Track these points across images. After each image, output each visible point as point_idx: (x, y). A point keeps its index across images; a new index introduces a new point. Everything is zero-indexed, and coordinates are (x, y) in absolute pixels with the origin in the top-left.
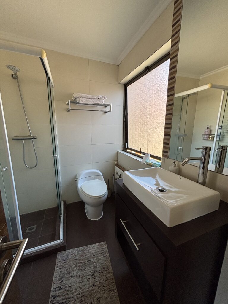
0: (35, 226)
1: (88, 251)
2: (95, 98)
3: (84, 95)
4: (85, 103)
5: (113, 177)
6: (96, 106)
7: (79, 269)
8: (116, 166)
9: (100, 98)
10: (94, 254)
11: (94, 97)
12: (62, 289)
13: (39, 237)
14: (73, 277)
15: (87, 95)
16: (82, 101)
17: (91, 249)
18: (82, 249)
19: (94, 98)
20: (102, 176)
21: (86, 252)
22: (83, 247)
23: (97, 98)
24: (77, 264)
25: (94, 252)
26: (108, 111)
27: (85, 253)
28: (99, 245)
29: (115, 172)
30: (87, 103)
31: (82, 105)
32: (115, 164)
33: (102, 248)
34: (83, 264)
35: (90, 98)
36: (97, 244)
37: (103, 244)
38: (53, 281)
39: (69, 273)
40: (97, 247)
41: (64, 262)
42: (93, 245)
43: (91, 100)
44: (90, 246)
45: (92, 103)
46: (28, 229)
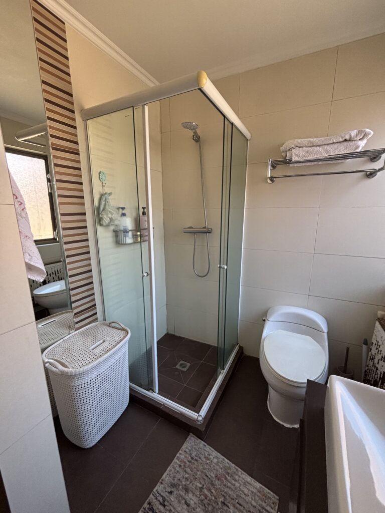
0: (188, 365)
1: (233, 482)
2: (335, 141)
3: (305, 141)
4: (306, 159)
5: (364, 347)
6: (339, 161)
7: (202, 501)
8: (377, 323)
9: (351, 137)
10: (240, 502)
11: (330, 139)
12: (164, 506)
13: (185, 385)
14: (188, 505)
15: (312, 140)
16: (297, 155)
17: (242, 483)
18: (227, 465)
19: (331, 142)
20: (325, 335)
21: (229, 478)
22: (230, 463)
23: (341, 140)
24: (205, 486)
25: (244, 496)
26: (377, 168)
27: (226, 479)
28: (260, 492)
29: (374, 337)
30: (310, 158)
31: (304, 164)
32: (379, 316)
33: (264, 504)
34: (213, 498)
35: (319, 144)
36: (258, 485)
37: (269, 498)
38: (162, 478)
39: (187, 490)
40: (254, 490)
41: (190, 459)
42: (249, 479)
43: (320, 149)
44: (242, 473)
45: (325, 155)
46: (180, 363)
